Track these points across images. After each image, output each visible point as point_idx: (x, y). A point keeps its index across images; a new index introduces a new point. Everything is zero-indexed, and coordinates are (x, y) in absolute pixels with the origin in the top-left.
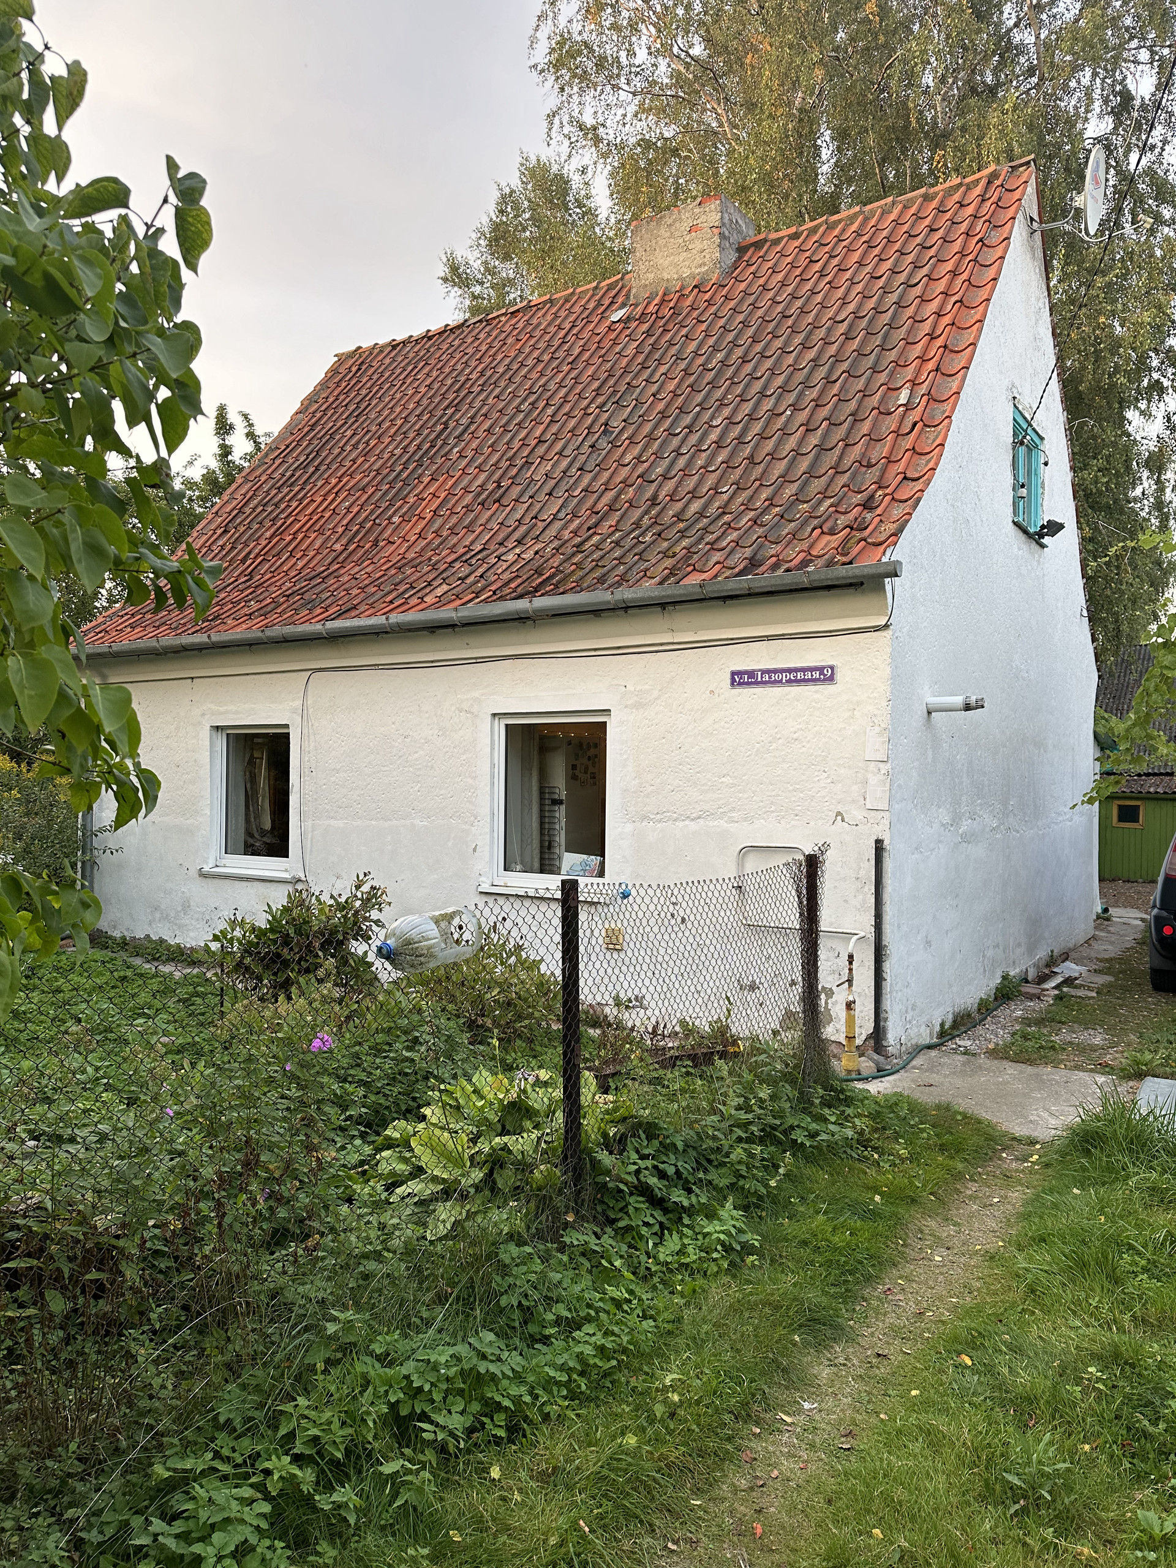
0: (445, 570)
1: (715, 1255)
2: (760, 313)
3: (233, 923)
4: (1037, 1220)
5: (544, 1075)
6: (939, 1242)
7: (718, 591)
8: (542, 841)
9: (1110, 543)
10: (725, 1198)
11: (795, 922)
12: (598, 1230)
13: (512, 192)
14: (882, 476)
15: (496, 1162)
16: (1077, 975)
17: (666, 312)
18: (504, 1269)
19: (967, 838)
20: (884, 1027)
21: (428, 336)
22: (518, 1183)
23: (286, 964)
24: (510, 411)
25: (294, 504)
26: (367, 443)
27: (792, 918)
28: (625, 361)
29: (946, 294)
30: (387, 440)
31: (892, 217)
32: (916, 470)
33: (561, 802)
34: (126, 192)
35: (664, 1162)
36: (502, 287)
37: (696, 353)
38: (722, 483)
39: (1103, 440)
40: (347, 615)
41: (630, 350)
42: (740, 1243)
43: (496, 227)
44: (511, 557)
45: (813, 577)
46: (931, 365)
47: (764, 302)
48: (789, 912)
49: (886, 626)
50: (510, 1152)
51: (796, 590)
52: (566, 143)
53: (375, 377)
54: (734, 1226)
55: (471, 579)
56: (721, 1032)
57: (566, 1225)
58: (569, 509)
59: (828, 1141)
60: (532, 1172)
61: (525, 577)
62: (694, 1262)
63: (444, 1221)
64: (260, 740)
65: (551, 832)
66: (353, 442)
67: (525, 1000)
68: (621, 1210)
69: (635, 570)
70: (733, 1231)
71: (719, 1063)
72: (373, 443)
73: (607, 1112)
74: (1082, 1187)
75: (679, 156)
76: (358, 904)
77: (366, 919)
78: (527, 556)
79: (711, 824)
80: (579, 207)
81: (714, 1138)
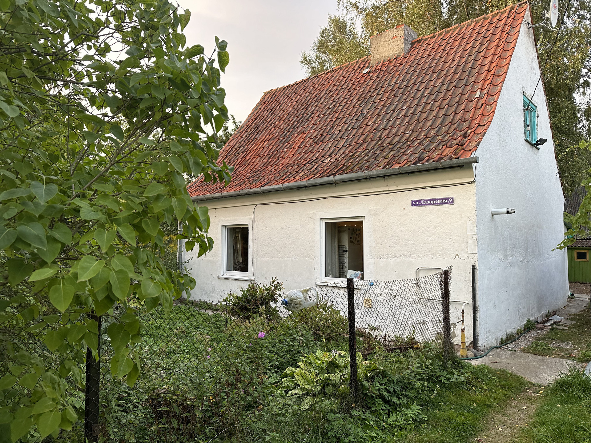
0: (303, 167)
1: (409, 422)
2: (420, 66)
3: (230, 295)
4: (542, 416)
5: (343, 353)
6: (500, 423)
7: (406, 171)
8: (339, 266)
9: (567, 146)
10: (413, 402)
11: (440, 297)
12: (364, 411)
13: (326, 29)
14: (470, 125)
15: (326, 383)
16: (560, 320)
17: (384, 69)
18: (329, 423)
19: (510, 265)
20: (477, 339)
21: (296, 84)
22: (334, 392)
23: (248, 310)
24: (326, 108)
25: (250, 146)
26: (275, 123)
27: (438, 295)
28: (368, 88)
29: (494, 54)
30: (282, 122)
31: (472, 27)
32: (483, 122)
33: (346, 251)
34: (203, 49)
35: (389, 387)
36: (322, 63)
37: (396, 83)
38: (407, 130)
39: (563, 106)
40: (268, 185)
41: (371, 83)
42: (419, 419)
43: (320, 42)
44: (326, 161)
45: (443, 164)
46: (489, 82)
47: (422, 62)
48: (437, 293)
49: (474, 182)
50: (330, 380)
51: (437, 169)
52: (346, 9)
53: (278, 100)
54: (417, 412)
55: (312, 170)
56: (411, 340)
57: (352, 408)
58: (348, 143)
59: (454, 382)
60: (339, 387)
61: (332, 168)
62: (401, 425)
63: (307, 403)
64: (238, 230)
65: (343, 263)
66: (270, 123)
67: (335, 325)
68: (373, 404)
69: (373, 164)
70: (417, 414)
71: (410, 350)
72: (277, 123)
73: (367, 367)
74: (561, 404)
75: (388, 11)
76: (273, 288)
77: (276, 294)
78: (333, 160)
79: (405, 259)
80: (351, 32)
81: (409, 379)
